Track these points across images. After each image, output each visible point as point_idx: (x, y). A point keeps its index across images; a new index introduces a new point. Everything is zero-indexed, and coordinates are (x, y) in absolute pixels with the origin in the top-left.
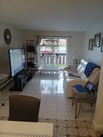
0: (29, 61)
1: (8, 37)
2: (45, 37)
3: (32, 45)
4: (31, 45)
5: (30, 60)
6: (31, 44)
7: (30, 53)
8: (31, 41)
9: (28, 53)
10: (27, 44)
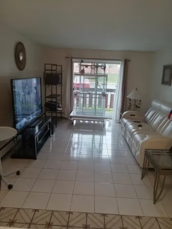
0: (48, 100)
1: (21, 58)
2: (84, 60)
3: (55, 72)
4: (53, 72)
5: (50, 99)
6: (52, 70)
7: (50, 86)
8: (52, 65)
9: (47, 86)
10: (45, 70)
